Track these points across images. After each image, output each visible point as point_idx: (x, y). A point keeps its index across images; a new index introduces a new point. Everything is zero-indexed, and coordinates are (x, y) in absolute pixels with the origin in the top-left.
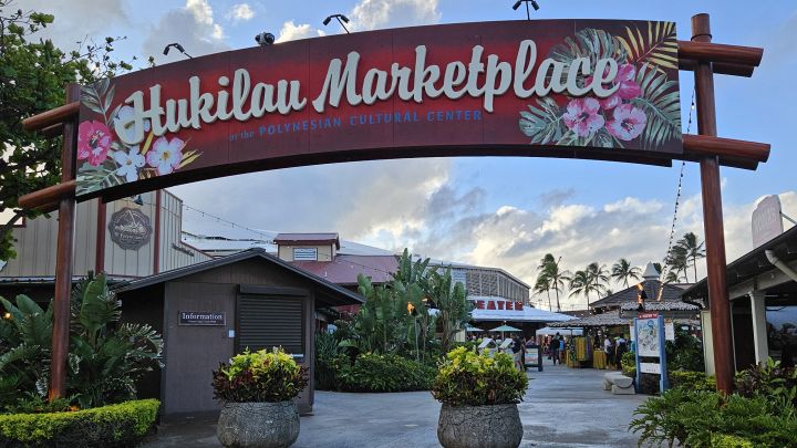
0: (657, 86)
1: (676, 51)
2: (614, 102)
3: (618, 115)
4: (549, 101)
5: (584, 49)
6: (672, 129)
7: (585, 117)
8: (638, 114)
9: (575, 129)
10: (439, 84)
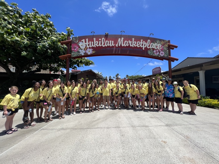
1: (168, 45)
2: (160, 50)
3: (161, 52)
4: (152, 49)
5: (156, 43)
6: (167, 55)
7: (157, 52)
8: (163, 53)
9: (155, 54)
10: (136, 45)
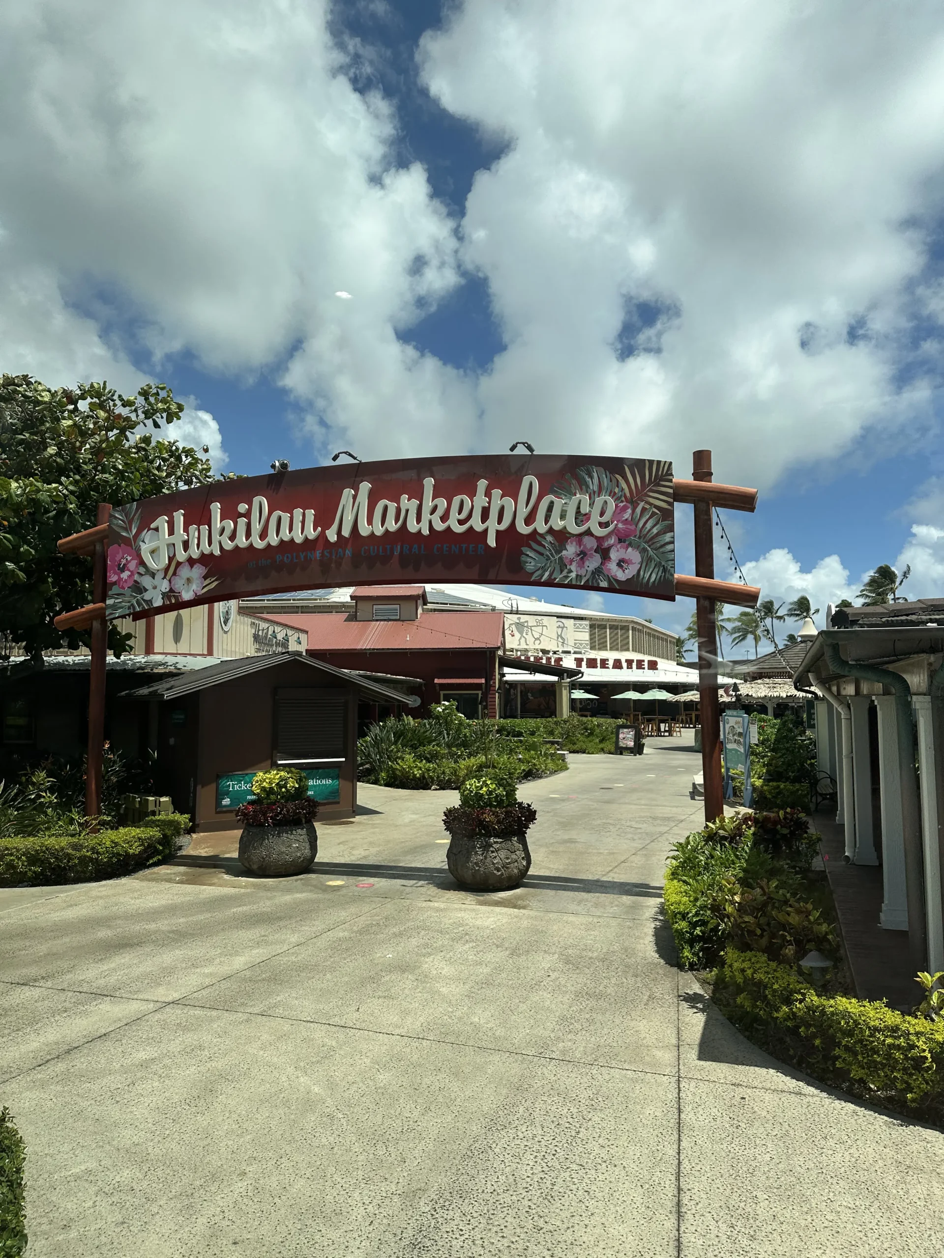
0: (651, 527)
1: (671, 491)
2: (612, 541)
3: (614, 555)
4: (549, 538)
5: (583, 486)
6: (665, 570)
7: (583, 555)
8: (633, 555)
9: (573, 567)
10: (444, 518)
